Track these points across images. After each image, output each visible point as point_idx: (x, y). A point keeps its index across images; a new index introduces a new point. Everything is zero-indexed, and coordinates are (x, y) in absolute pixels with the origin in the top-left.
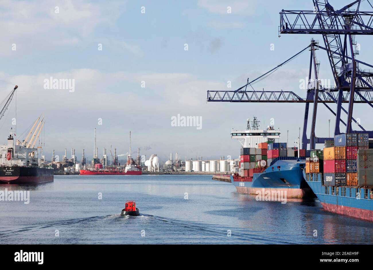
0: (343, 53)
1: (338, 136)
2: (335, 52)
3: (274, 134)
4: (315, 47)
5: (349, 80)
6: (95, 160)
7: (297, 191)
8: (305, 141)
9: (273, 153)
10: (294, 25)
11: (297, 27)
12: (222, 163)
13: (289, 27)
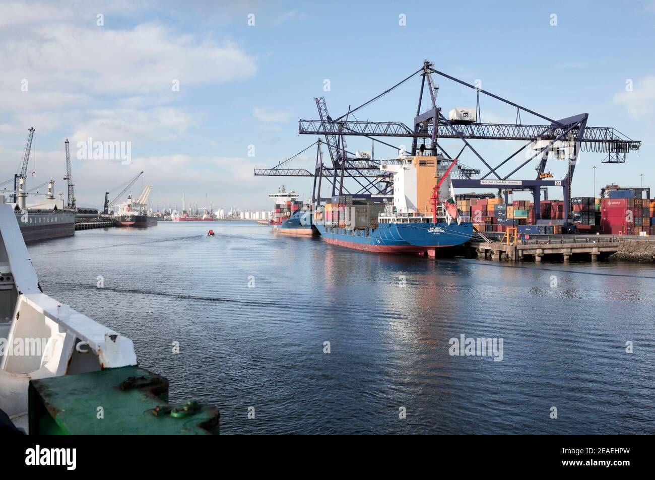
0: (338, 146)
1: (334, 197)
2: (332, 146)
3: (295, 196)
4: (320, 143)
5: (341, 163)
6: (184, 211)
7: (309, 231)
8: (314, 200)
9: (294, 207)
10: (308, 129)
11: (309, 130)
12: (264, 213)
13: (304, 130)
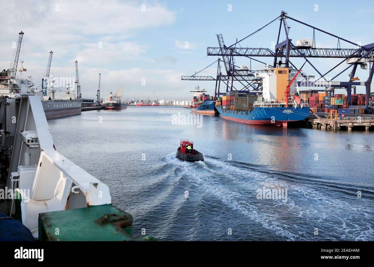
0: (230, 62)
1: (227, 92)
2: (227, 63)
3: (205, 92)
4: (220, 61)
5: (232, 72)
6: (142, 101)
7: (213, 112)
8: (216, 94)
9: (205, 98)
10: (212, 52)
12: (187, 102)
13: (210, 53)
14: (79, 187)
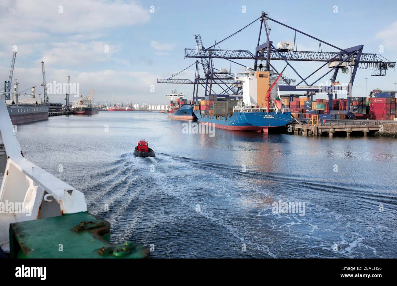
0: (208, 65)
1: (206, 96)
2: (205, 65)
3: (182, 95)
4: (198, 63)
5: (210, 75)
6: (114, 105)
7: (191, 117)
8: (194, 98)
9: (182, 102)
10: (190, 54)
11: (191, 55)
12: (163, 106)
13: (188, 55)
14: (52, 195)
